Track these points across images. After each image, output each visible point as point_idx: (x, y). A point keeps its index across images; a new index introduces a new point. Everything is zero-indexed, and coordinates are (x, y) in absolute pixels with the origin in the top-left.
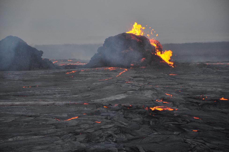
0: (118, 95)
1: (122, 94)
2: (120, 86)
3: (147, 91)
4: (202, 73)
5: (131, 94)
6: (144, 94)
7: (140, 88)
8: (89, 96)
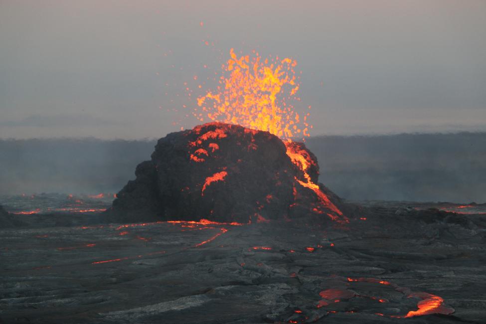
0: (184, 298)
1: (197, 296)
2: (209, 270)
3: (273, 287)
4: (438, 237)
5: (224, 294)
6: (260, 295)
7: (260, 275)
8: (103, 301)
